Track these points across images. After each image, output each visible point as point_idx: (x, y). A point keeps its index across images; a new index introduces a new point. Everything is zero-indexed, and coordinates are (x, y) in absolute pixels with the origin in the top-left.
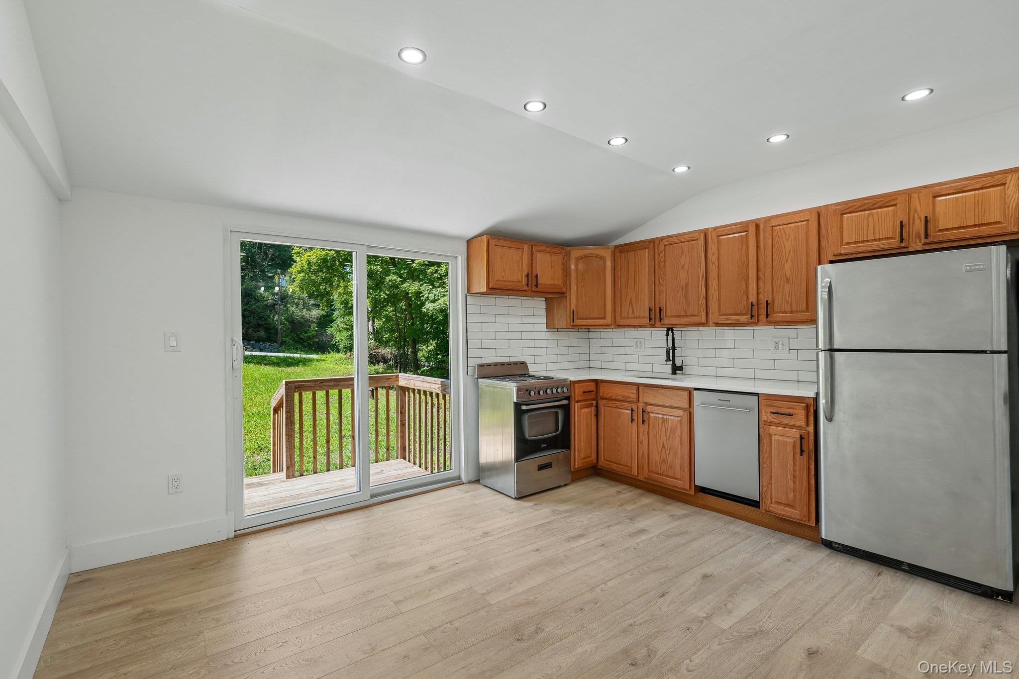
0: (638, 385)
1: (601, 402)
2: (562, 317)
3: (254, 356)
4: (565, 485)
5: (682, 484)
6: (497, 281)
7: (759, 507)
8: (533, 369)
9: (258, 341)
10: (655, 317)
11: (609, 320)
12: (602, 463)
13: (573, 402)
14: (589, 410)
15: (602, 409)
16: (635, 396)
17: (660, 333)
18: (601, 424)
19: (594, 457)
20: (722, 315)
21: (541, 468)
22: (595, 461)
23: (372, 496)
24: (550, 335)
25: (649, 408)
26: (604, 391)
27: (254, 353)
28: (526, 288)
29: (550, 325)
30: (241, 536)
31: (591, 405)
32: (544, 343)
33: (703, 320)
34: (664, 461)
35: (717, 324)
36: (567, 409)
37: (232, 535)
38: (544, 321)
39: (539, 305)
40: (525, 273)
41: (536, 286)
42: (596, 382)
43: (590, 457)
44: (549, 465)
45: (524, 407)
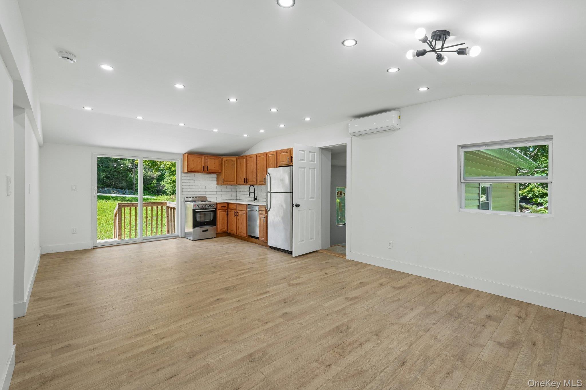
0: (237, 204)
1: (229, 210)
2: (221, 182)
3: (119, 197)
4: (215, 238)
5: (244, 234)
6: (191, 169)
7: (258, 239)
8: (209, 199)
9: (121, 188)
10: (246, 182)
11: (235, 183)
12: (229, 231)
13: (217, 210)
14: (224, 213)
15: (229, 213)
16: (236, 208)
17: (247, 187)
18: (229, 218)
19: (226, 229)
20: (260, 181)
21: (203, 231)
22: (227, 230)
23: (144, 240)
24: (218, 187)
25: (239, 211)
26: (230, 206)
27: (118, 195)
28: (203, 171)
29: (218, 184)
30: (95, 248)
31: (225, 211)
32: (216, 190)
33: (256, 183)
34: (241, 228)
35: (259, 185)
36: (215, 212)
37: (93, 248)
38: (216, 182)
39: (214, 176)
40: (203, 166)
41: (207, 170)
42: (228, 204)
43: (225, 228)
44: (207, 231)
45: (196, 211)
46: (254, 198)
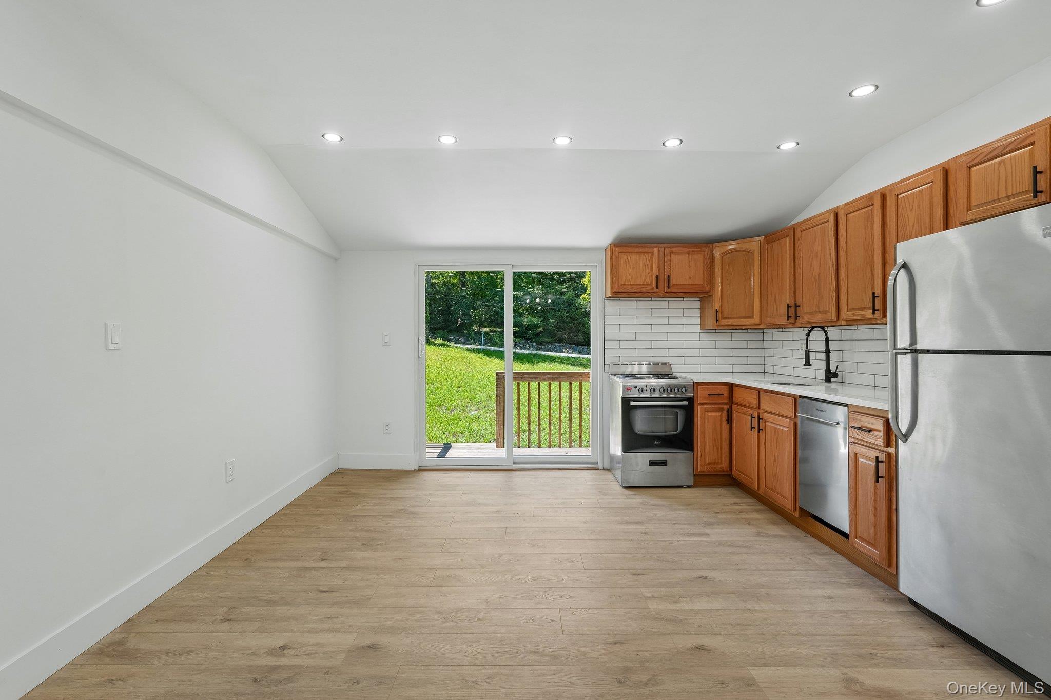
0: (759, 391)
1: (734, 407)
2: (710, 319)
4: (689, 487)
5: (788, 502)
6: (622, 285)
7: (848, 538)
8: (676, 371)
10: (793, 316)
11: (756, 320)
12: (735, 473)
13: (696, 404)
14: (718, 414)
15: (735, 415)
16: (755, 402)
17: (801, 334)
18: (734, 431)
19: (725, 464)
20: (849, 311)
21: (652, 463)
22: (726, 469)
23: (515, 463)
24: (704, 336)
25: (766, 416)
26: (739, 395)
28: (655, 290)
29: (702, 327)
30: (422, 470)
31: (722, 410)
32: (698, 345)
33: (834, 317)
34: (775, 476)
35: (850, 323)
36: (689, 410)
37: (417, 468)
38: (698, 321)
39: (692, 306)
40: (654, 276)
41: (668, 287)
42: (731, 386)
43: (721, 463)
44: (664, 463)
45: (632, 403)
46: (828, 370)
